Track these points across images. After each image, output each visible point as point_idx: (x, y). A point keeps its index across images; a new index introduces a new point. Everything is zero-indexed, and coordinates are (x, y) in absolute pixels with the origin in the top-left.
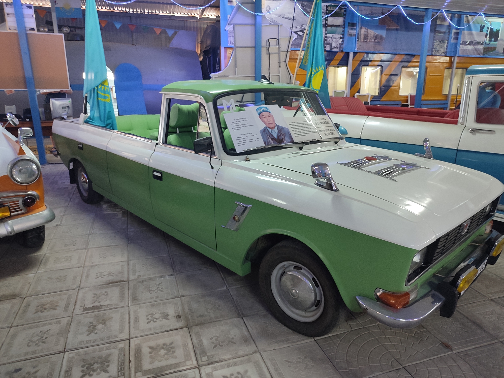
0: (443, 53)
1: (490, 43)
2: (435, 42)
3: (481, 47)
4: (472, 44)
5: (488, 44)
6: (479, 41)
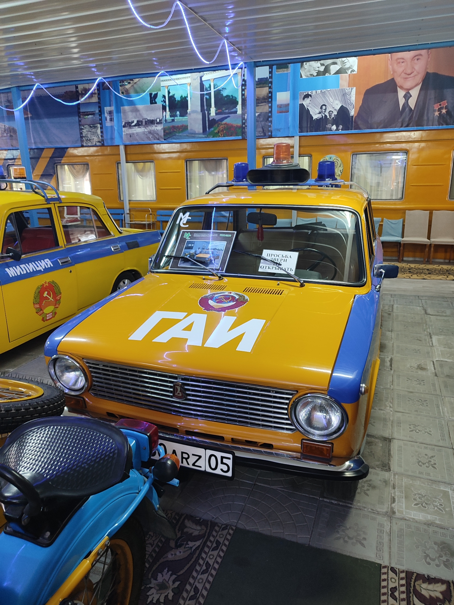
0: (99, 142)
1: (173, 120)
2: (82, 127)
4: (142, 124)
5: (170, 122)
6: (152, 119)
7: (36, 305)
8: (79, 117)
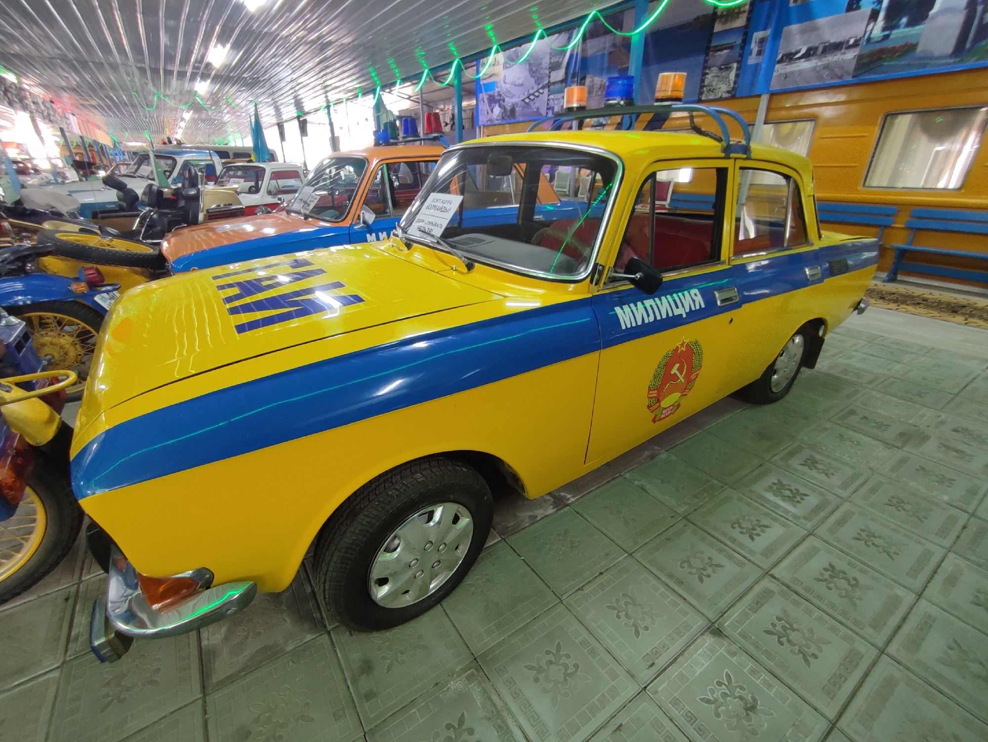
0: (728, 92)
1: (886, 37)
3: (850, 55)
4: (815, 54)
5: (877, 42)
6: (838, 40)
7: (653, 392)
8: (707, 54)
